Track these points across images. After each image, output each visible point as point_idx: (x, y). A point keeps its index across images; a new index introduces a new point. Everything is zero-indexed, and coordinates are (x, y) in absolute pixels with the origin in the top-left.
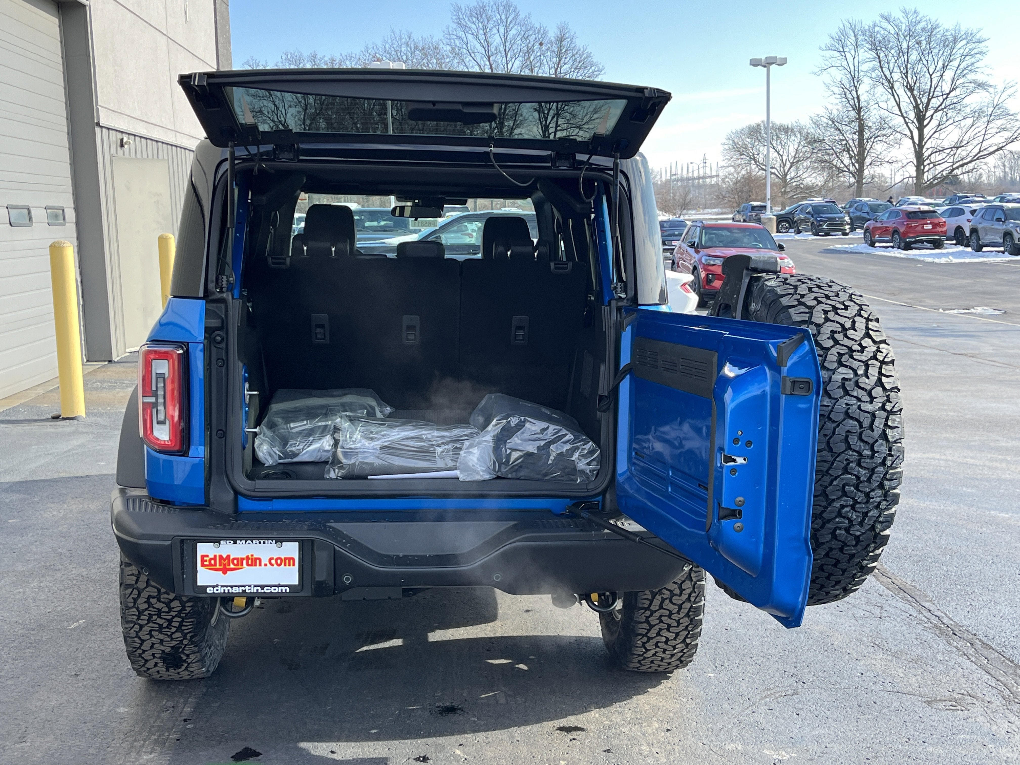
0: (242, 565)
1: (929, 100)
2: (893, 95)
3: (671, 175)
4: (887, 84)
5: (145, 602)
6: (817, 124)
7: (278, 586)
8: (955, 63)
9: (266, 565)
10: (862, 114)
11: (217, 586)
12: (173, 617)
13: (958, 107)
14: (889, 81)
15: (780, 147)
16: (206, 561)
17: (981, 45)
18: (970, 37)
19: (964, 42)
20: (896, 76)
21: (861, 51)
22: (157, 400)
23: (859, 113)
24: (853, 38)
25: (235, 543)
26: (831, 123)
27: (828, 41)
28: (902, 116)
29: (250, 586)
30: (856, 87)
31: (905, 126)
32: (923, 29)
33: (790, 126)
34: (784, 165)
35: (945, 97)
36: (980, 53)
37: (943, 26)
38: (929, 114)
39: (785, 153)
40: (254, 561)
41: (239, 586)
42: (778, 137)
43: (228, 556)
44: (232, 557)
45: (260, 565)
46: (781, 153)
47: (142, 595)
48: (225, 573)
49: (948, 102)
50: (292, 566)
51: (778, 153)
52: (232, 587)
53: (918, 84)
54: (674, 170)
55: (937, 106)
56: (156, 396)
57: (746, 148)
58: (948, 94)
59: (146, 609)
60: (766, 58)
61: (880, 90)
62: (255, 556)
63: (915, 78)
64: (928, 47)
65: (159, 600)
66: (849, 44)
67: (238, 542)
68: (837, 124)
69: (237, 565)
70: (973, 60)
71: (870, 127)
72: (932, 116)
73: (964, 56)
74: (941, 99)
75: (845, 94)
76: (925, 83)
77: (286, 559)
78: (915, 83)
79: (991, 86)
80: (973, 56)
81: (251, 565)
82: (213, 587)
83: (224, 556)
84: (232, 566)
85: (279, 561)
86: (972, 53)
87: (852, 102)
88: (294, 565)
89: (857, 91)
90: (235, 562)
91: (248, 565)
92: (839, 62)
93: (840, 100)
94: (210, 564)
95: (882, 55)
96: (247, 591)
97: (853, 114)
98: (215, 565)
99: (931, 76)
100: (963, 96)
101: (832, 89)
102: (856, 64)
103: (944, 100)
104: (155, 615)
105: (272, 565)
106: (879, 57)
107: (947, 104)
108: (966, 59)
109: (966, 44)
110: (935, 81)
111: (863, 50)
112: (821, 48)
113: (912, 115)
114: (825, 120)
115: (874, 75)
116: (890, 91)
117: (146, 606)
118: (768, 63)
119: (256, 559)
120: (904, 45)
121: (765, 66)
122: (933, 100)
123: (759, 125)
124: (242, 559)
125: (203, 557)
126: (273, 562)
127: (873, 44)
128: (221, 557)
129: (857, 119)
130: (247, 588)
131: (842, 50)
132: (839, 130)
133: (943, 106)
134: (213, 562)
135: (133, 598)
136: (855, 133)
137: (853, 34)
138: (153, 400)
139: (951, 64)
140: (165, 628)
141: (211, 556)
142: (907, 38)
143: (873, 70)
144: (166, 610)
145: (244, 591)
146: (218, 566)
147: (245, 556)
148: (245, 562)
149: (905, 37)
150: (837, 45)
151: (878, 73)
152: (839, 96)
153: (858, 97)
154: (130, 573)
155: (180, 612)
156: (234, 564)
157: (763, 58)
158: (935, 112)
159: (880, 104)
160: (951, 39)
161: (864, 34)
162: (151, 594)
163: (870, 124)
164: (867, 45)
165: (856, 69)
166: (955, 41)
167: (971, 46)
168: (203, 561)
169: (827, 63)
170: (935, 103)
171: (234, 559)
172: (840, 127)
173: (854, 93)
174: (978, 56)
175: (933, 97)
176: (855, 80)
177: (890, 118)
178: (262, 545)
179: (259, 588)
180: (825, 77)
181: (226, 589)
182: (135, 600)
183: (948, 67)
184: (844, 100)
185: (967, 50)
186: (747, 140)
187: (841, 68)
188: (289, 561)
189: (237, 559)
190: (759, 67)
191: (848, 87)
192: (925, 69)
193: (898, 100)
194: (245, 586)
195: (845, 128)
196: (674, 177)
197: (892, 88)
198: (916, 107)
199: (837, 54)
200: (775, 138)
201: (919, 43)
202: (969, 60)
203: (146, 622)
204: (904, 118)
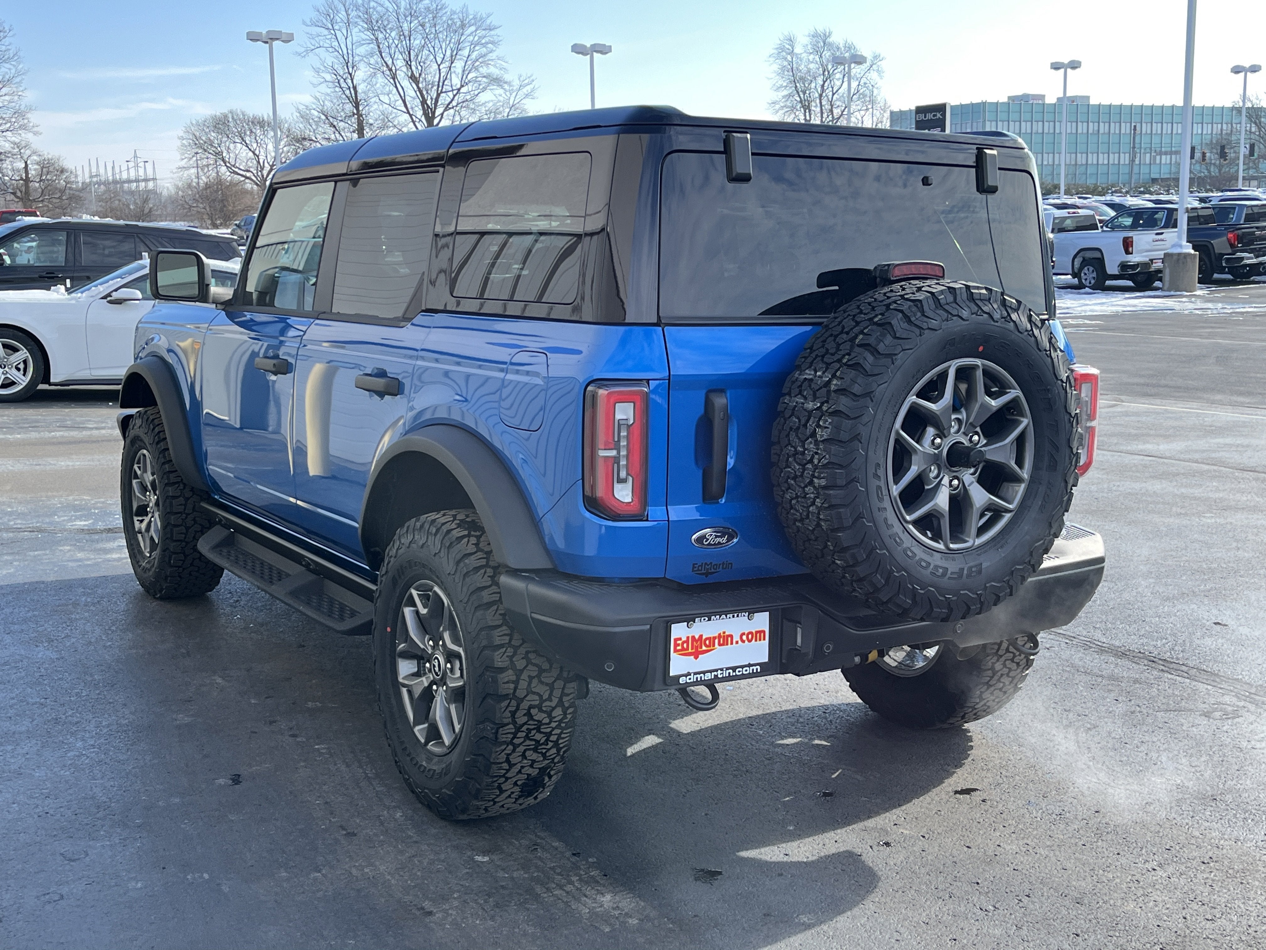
0: (714, 645)
1: (438, 95)
2: (396, 87)
3: (91, 177)
4: (388, 72)
5: (524, 715)
6: (305, 117)
7: (750, 665)
8: (466, 52)
9: (737, 642)
10: (361, 108)
11: (689, 674)
12: (553, 729)
13: (472, 106)
14: (390, 70)
15: (255, 145)
16: (678, 645)
17: (492, 33)
18: (479, 22)
19: (473, 28)
20: (400, 63)
21: (355, 30)
22: (619, 453)
23: (357, 107)
24: (344, 13)
25: (709, 620)
26: (323, 117)
27: (314, 15)
28: (408, 113)
29: (722, 670)
30: (351, 75)
31: (412, 124)
32: (428, 9)
33: (266, 119)
34: (262, 169)
35: (455, 92)
36: (492, 43)
37: (450, 7)
38: (439, 111)
39: (262, 153)
40: (725, 639)
41: (711, 671)
42: (251, 132)
43: (701, 636)
44: (704, 637)
45: (732, 643)
46: (257, 152)
47: (521, 707)
48: (696, 658)
49: (460, 98)
50: (762, 641)
51: (254, 153)
52: (704, 673)
53: (423, 75)
54: (94, 170)
55: (447, 102)
56: (618, 449)
57: (211, 145)
58: (459, 90)
59: (525, 724)
60: (268, 32)
61: (380, 80)
62: (727, 633)
63: (420, 68)
64: (433, 31)
65: (541, 710)
66: (339, 20)
67: (713, 617)
68: (331, 120)
69: (709, 646)
70: (484, 50)
71: (371, 124)
72: (442, 114)
73: (474, 44)
74: (451, 94)
75: (339, 82)
76: (431, 74)
77: (757, 632)
78: (420, 75)
79: (506, 83)
80: (484, 45)
81: (723, 645)
82: (686, 676)
83: (697, 637)
84: (704, 648)
85: (750, 636)
86: (483, 41)
87: (347, 92)
88: (764, 639)
89: (352, 80)
90: (707, 642)
91: (720, 645)
92: (328, 41)
93: (332, 90)
94: (683, 649)
95: (381, 36)
96: (720, 676)
97: (349, 107)
98: (688, 649)
99: (439, 66)
100: (476, 92)
101: (323, 75)
102: (350, 47)
103: (454, 96)
104: (534, 729)
105: (743, 641)
106: (377, 39)
107: (460, 101)
108: (477, 48)
109: (476, 31)
110: (444, 72)
111: (356, 30)
112: (304, 23)
113: (419, 113)
114: (316, 113)
115: (372, 61)
116: (392, 81)
117: (525, 719)
118: (270, 39)
119: (728, 636)
120: (405, 26)
121: (266, 42)
122: (442, 95)
123: (226, 116)
124: (715, 638)
125: (676, 640)
126: (744, 637)
127: (369, 21)
128: (693, 637)
129: (354, 114)
130: (719, 672)
131: (330, 27)
132: (334, 126)
133: (454, 103)
134: (685, 645)
135: (510, 711)
136: (354, 132)
137: (343, 9)
138: (613, 453)
139: (460, 52)
140: (543, 744)
141: (684, 639)
142: (409, 19)
143: (372, 55)
144: (547, 720)
145: (716, 676)
146: (690, 650)
147: (717, 635)
148: (717, 641)
149: (406, 16)
150: (324, 21)
151: (377, 58)
152: (331, 85)
153: (355, 88)
154: (506, 680)
155: (560, 721)
156: (706, 646)
157: (264, 32)
158: (445, 110)
159: (382, 97)
160: (459, 23)
161: (358, 9)
162: (533, 703)
163: (371, 121)
164: (361, 23)
165: (350, 52)
166: (463, 26)
167: (480, 33)
168: (676, 645)
169: (313, 42)
170: (445, 99)
171: (706, 639)
172: (335, 123)
173: (349, 81)
174: (490, 45)
175: (442, 92)
176: (349, 65)
177: (394, 115)
178: (736, 618)
179: (731, 671)
180: (312, 59)
181: (699, 676)
182: (513, 714)
183: (458, 57)
184: (337, 89)
185: (476, 38)
186: (213, 134)
187: (331, 50)
188: (760, 634)
189: (709, 639)
190: (259, 43)
191: (341, 73)
192: (432, 57)
193: (402, 94)
194: (716, 670)
195: (342, 125)
196: (95, 179)
197: (394, 77)
198: (424, 102)
199: (326, 32)
200: (248, 133)
201: (423, 25)
202: (479, 50)
203: (522, 740)
204: (411, 116)
